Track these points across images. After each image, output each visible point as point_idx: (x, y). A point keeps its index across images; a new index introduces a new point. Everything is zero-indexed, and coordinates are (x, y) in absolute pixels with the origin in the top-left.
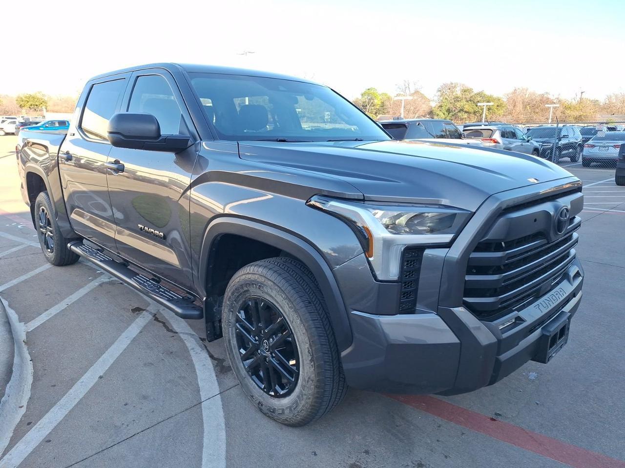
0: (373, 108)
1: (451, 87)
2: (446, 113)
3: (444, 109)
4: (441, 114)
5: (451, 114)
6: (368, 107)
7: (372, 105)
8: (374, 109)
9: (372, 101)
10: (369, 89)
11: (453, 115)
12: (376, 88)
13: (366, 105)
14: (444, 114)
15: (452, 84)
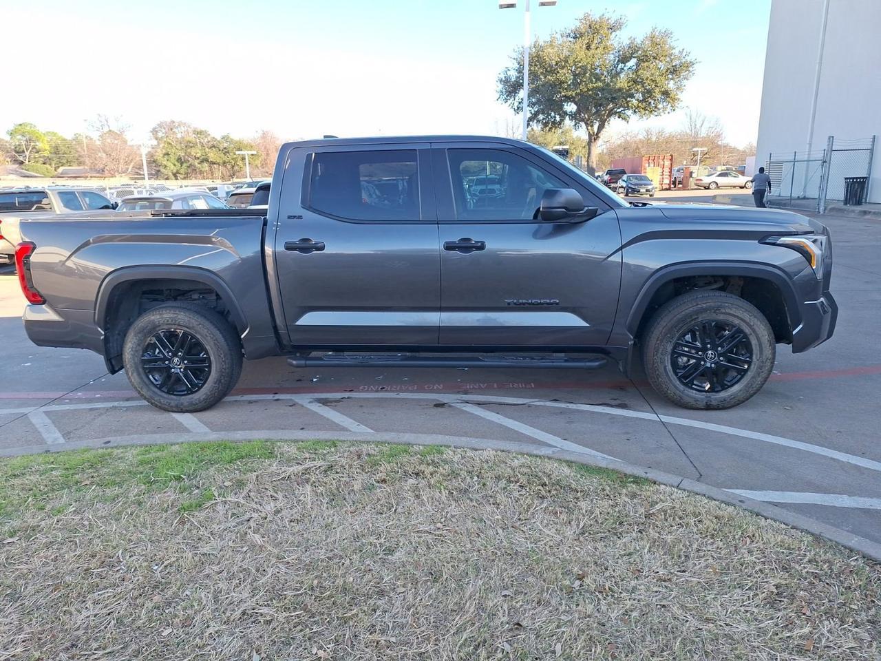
0: (37, 155)
1: (171, 127)
2: (176, 163)
3: (173, 158)
4: (169, 164)
5: (185, 165)
6: (27, 153)
7: (34, 150)
8: (40, 157)
9: (32, 144)
10: (20, 125)
11: (189, 167)
12: (36, 125)
13: (23, 152)
14: (175, 165)
15: (174, 122)
